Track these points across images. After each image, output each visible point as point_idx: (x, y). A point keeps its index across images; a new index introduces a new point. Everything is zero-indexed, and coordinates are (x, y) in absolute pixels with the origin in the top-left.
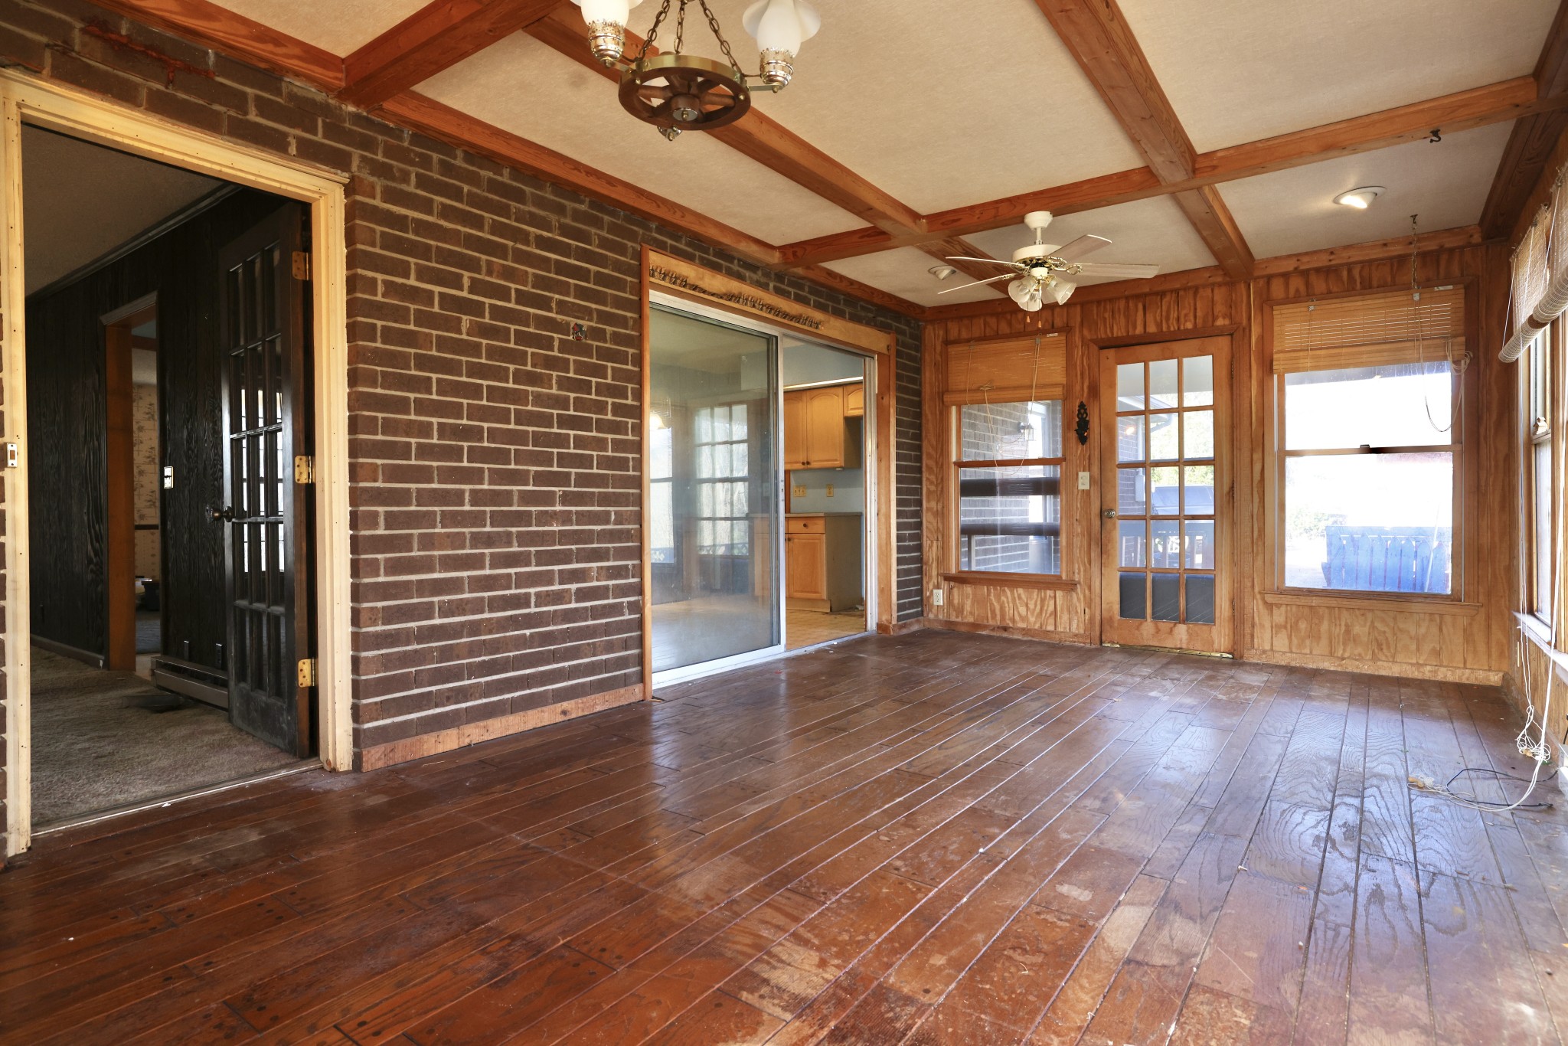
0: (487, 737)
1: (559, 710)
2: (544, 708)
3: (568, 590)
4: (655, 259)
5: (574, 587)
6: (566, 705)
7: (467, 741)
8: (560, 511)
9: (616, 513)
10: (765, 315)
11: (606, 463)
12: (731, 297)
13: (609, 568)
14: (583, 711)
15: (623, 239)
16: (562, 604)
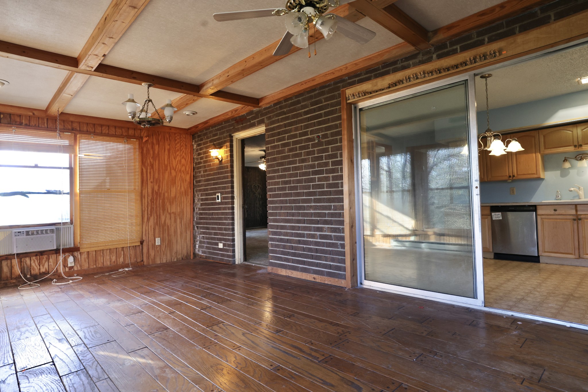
0: (292, 276)
1: (313, 277)
2: (308, 274)
3: (316, 234)
4: (349, 92)
5: (318, 233)
6: (315, 276)
7: (287, 275)
8: (313, 205)
9: (334, 205)
10: (428, 78)
11: (330, 186)
12: (395, 84)
13: (331, 228)
14: (321, 280)
15: (334, 93)
16: (314, 239)
